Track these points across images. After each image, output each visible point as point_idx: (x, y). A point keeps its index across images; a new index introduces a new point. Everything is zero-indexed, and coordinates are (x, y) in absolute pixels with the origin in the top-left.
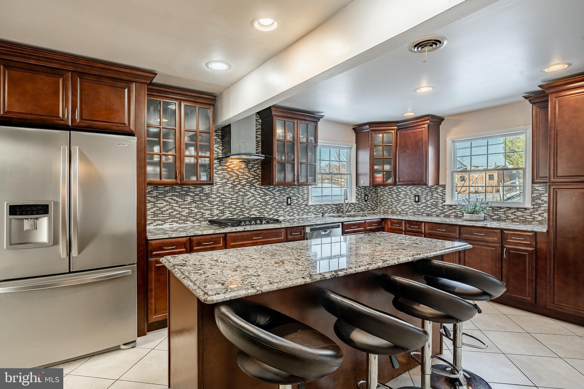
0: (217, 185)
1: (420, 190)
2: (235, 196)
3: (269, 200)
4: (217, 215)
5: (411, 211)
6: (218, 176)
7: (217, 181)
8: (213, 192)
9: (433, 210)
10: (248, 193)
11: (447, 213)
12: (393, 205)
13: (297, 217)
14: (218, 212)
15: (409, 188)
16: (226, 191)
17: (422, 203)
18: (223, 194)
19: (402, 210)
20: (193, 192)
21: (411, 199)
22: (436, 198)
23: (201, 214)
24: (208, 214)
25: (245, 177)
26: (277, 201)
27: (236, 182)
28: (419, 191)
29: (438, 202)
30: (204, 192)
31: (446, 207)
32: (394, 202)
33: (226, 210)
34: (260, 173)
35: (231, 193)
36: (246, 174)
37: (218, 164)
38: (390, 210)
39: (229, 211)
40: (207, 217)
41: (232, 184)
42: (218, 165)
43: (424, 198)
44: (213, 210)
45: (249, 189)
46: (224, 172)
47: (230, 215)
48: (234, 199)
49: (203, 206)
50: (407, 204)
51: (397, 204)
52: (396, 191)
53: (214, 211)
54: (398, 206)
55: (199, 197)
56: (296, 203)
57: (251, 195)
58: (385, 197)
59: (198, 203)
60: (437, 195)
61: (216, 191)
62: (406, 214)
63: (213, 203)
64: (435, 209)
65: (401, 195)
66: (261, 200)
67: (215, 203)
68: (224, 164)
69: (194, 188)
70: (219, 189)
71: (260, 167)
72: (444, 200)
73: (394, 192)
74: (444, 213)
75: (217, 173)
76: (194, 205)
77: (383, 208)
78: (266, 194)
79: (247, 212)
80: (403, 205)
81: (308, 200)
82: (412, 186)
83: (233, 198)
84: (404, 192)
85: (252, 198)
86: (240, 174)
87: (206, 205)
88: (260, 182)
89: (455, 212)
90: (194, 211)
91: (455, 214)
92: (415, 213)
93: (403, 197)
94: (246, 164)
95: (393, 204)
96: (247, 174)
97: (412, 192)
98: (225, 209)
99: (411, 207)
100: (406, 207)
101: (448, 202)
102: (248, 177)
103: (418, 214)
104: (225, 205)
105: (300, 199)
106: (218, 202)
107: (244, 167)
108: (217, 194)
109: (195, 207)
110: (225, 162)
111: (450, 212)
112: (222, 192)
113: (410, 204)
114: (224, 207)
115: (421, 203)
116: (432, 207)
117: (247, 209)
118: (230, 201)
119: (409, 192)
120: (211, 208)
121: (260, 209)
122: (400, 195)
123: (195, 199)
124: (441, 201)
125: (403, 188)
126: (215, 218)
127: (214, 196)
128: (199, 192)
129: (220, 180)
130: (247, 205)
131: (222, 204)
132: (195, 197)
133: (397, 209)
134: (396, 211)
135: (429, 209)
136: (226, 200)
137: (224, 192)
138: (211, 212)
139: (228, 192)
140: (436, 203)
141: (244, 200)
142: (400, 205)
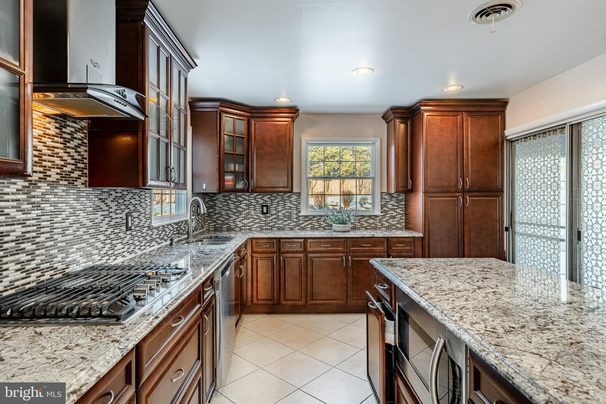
1: (269, 198)
3: (102, 221)
5: (257, 225)
9: (286, 223)
11: (303, 225)
12: (229, 219)
13: (139, 253)
15: (253, 196)
17: (272, 215)
19: (243, 225)
21: (256, 210)
22: (289, 208)
25: (58, 161)
26: (113, 222)
28: (268, 200)
29: (292, 213)
31: (301, 218)
32: (232, 216)
34: (86, 155)
36: (58, 154)
38: (226, 226)
39: (16, 264)
43: (274, 209)
45: (65, 194)
50: (251, 216)
51: (237, 217)
52: (234, 200)
54: (238, 220)
56: (137, 226)
57: (68, 211)
58: (217, 208)
60: (291, 205)
62: (249, 229)
64: (289, 222)
65: (242, 206)
66: (88, 223)
71: (86, 139)
72: (298, 210)
73: (232, 201)
74: (299, 225)
77: (213, 224)
79: (60, 257)
80: (245, 218)
81: (151, 217)
82: (258, 194)
84: (247, 202)
86: (45, 151)
88: (87, 179)
89: (311, 224)
91: (312, 226)
92: (263, 228)
93: (245, 207)
94: (58, 125)
95: (230, 217)
96: (61, 153)
97: (257, 201)
99: (257, 221)
100: (249, 221)
101: (303, 213)
102: (62, 163)
103: (266, 229)
105: (141, 217)
107: (54, 133)
111: (305, 224)
113: (255, 217)
115: (270, 215)
116: (284, 219)
117: (61, 250)
119: (253, 201)
121: (85, 245)
122: (240, 206)
124: (295, 212)
125: (244, 197)
130: (59, 238)
133: (236, 224)
134: (235, 227)
135: (280, 222)
140: (289, 214)
141: (56, 225)
142: (240, 219)
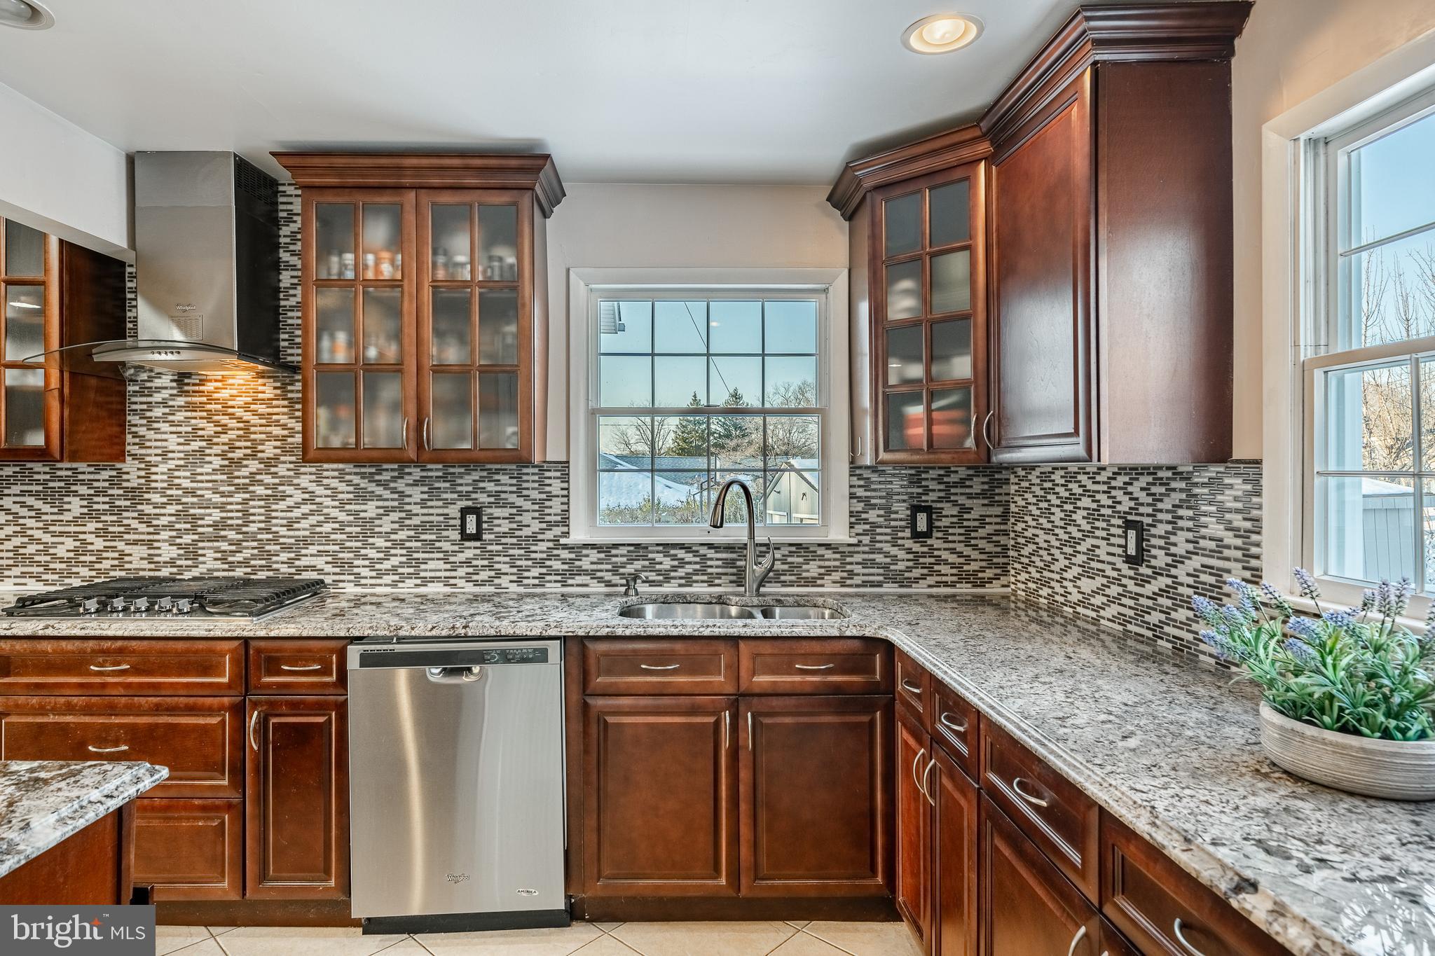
0: (170, 462)
1: (1147, 489)
2: (238, 497)
3: (379, 517)
4: (172, 563)
5: (1114, 612)
6: (174, 429)
7: (171, 448)
8: (153, 485)
10: (289, 490)
12: (1052, 567)
13: (514, 588)
14: (174, 552)
16: (202, 482)
17: (1157, 573)
18: (192, 493)
19: (1082, 599)
20: (89, 484)
21: (1111, 540)
22: (1214, 546)
23: (116, 555)
24: (142, 559)
25: (277, 431)
26: (416, 521)
27: (240, 448)
28: (1143, 497)
29: (1226, 578)
30: (125, 484)
32: (1057, 554)
33: (203, 548)
35: (222, 489)
36: (278, 421)
37: (172, 388)
38: (1048, 593)
39: (216, 552)
40: (138, 566)
41: (223, 455)
42: (175, 392)
43: (1163, 543)
44: (156, 544)
45: (292, 473)
46: (194, 414)
47: (218, 565)
48: (231, 511)
49: (122, 529)
50: (1100, 566)
51: (1067, 563)
52: (1065, 491)
53: (159, 548)
54: (1070, 574)
55: (107, 499)
56: (510, 533)
57: (299, 496)
59: (103, 518)
60: (1220, 532)
61: (162, 481)
62: (1094, 624)
63: (155, 522)
65: (1080, 516)
66: (342, 517)
67: (164, 521)
68: (196, 388)
69: (92, 469)
70: (176, 474)
73: (1058, 495)
75: (171, 418)
76: (92, 526)
78: (362, 496)
79: (284, 556)
80: (1085, 570)
81: (565, 521)
83: (229, 507)
84: (1088, 502)
85: (306, 509)
86: (255, 420)
87: (133, 526)
90: (92, 544)
92: (1130, 630)
93: (1085, 525)
94: (278, 384)
95: (1054, 559)
96: (283, 420)
97: (1117, 500)
98: (200, 544)
99: (1115, 592)
100: (1094, 586)
101: (1275, 587)
102: (286, 432)
103: (1138, 638)
104: (200, 530)
105: (526, 518)
106: (173, 519)
107: (271, 396)
108: (169, 492)
109: (97, 533)
110: (200, 380)
112: (186, 483)
113: (1109, 571)
114: (196, 537)
115: (1149, 572)
117: (286, 548)
118: (217, 515)
119: (1105, 498)
120: (151, 537)
121: (337, 548)
122: (1074, 516)
123: (95, 507)
124: (1238, 573)
125: (1087, 477)
126: (165, 572)
127: (156, 498)
128: (107, 484)
129: (179, 444)
130: (283, 531)
131: (188, 526)
132: (96, 499)
133: (1066, 592)
136: (202, 511)
137: (194, 485)
138: (152, 552)
139: (210, 485)
141: (274, 514)
142: (1075, 571)
